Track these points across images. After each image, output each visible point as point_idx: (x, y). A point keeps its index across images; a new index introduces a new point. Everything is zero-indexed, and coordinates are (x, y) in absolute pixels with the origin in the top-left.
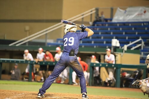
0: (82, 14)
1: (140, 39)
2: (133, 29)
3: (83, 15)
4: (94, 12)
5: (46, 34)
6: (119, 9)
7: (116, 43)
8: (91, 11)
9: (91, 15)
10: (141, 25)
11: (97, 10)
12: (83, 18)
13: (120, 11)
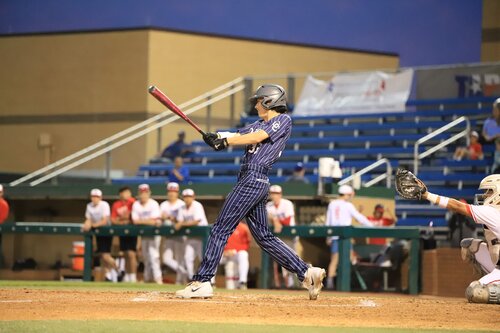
0: (208, 94)
1: (381, 161)
2: (356, 133)
3: (209, 98)
4: (241, 87)
5: (108, 153)
6: (310, 78)
7: (333, 168)
8: (233, 87)
9: (233, 96)
10: (377, 123)
11: (248, 83)
12: (209, 107)
13: (316, 86)
